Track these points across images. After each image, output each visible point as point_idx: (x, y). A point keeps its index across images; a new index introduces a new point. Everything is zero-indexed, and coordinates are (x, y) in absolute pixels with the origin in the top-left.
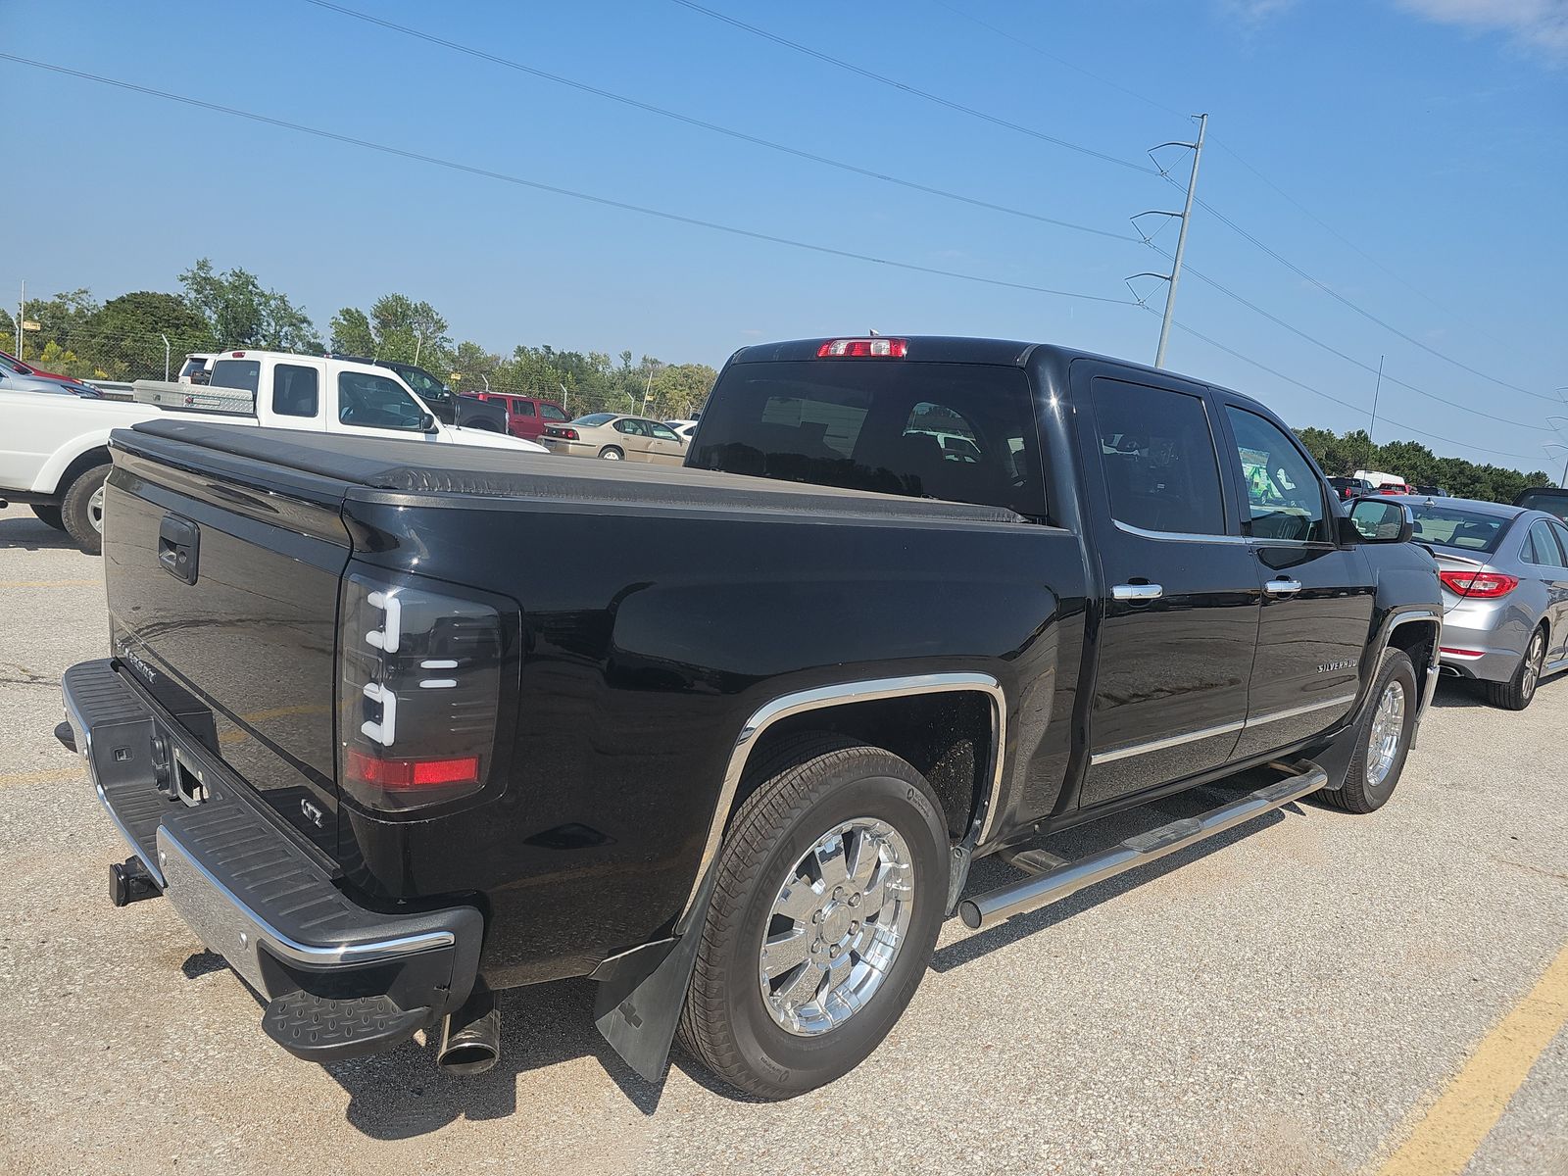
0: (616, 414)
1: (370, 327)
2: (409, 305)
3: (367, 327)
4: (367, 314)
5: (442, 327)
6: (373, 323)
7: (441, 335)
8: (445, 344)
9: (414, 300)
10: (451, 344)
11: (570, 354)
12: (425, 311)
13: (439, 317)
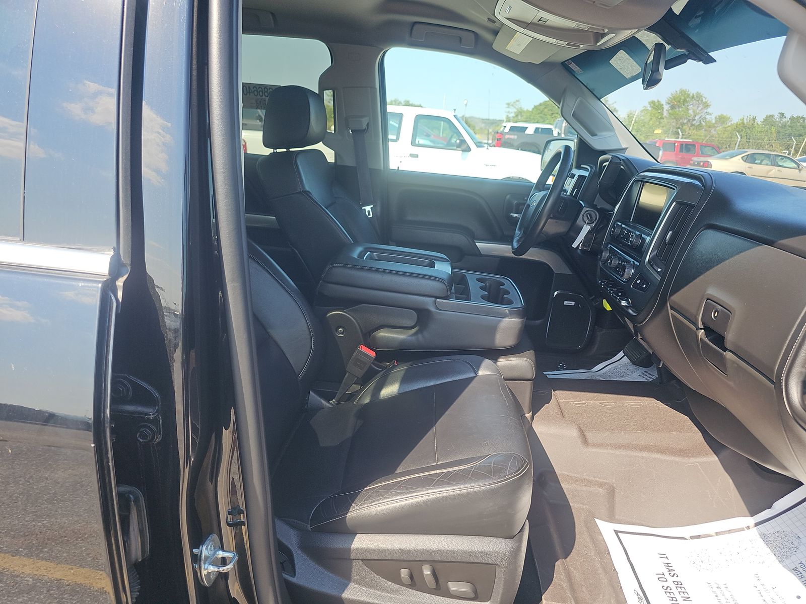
0: (746, 150)
1: (665, 110)
2: (689, 95)
3: (663, 110)
4: (663, 102)
5: (707, 106)
6: (666, 107)
7: (705, 111)
8: (708, 117)
9: (693, 91)
10: (711, 116)
11: (798, 117)
12: (698, 97)
13: (706, 100)
